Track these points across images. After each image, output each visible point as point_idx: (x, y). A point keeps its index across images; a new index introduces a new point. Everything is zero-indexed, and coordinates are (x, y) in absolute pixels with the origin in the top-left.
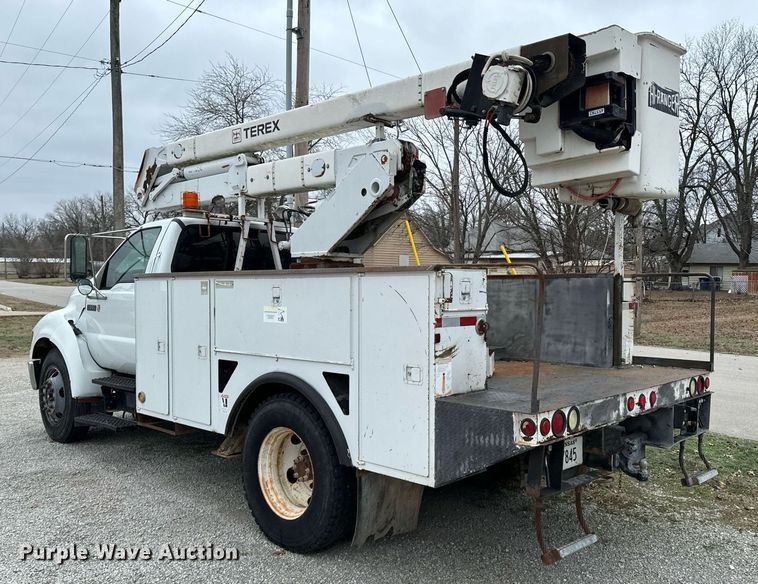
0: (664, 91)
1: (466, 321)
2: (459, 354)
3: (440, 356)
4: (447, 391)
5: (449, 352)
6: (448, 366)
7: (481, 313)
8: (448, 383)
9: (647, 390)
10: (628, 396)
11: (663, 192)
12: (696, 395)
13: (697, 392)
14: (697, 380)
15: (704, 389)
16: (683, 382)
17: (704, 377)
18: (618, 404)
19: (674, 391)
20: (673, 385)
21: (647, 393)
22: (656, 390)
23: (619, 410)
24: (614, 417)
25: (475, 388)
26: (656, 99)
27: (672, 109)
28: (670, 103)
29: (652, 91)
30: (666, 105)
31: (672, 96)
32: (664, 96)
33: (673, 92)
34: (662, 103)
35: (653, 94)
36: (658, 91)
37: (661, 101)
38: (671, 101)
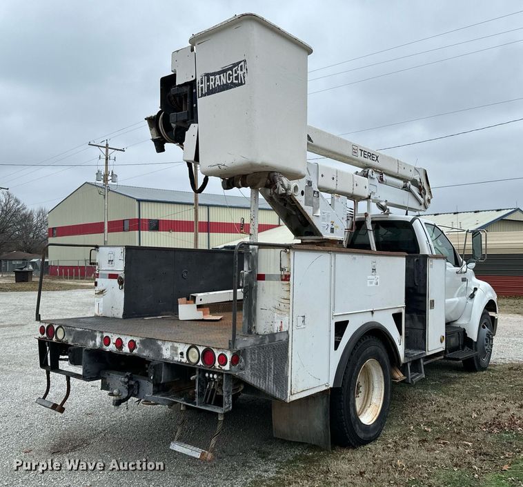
0: (219, 73)
1: (112, 276)
2: (108, 295)
3: (98, 294)
4: (100, 314)
5: (102, 292)
6: (101, 300)
7: (121, 272)
8: (101, 309)
9: (126, 337)
10: (105, 335)
11: (222, 167)
12: (199, 364)
13: (200, 363)
14: (201, 349)
15: (217, 364)
16: (176, 345)
17: (215, 351)
18: (96, 337)
19: (162, 348)
20: (160, 343)
21: (126, 339)
22: (137, 340)
23: (95, 341)
24: (91, 344)
25: (116, 316)
26: (208, 86)
27: (234, 81)
28: (231, 77)
29: (202, 83)
30: (225, 83)
31: (234, 70)
32: (220, 77)
33: (235, 65)
34: (218, 85)
35: (203, 85)
36: (211, 77)
37: (217, 83)
38: (232, 75)
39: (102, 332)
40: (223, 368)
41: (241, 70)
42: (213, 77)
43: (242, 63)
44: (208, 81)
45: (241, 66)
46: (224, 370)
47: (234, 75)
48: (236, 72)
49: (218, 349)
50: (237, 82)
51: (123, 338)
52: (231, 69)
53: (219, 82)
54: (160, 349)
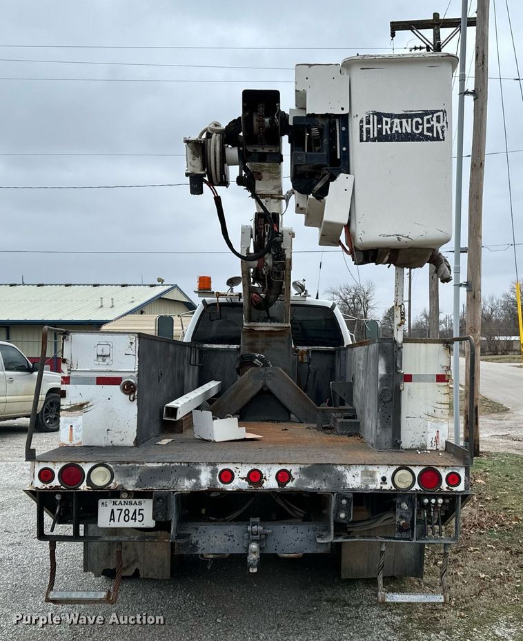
0: (400, 116)
1: (105, 381)
2: (95, 410)
3: (67, 410)
4: (76, 442)
5: (80, 407)
6: (78, 419)
7: (126, 374)
8: (77, 435)
9: (269, 466)
10: (220, 468)
11: (404, 239)
12: (413, 489)
13: (417, 487)
14: (417, 471)
15: (444, 486)
16: (371, 468)
17: (440, 470)
18: (199, 472)
19: (345, 476)
20: (340, 468)
21: (269, 470)
22: (294, 469)
23: (198, 479)
24: (187, 485)
25: (117, 442)
26: (380, 131)
27: (425, 133)
28: (420, 127)
29: (368, 123)
30: (409, 131)
31: (425, 118)
32: (401, 123)
33: (426, 113)
34: (397, 132)
35: (371, 126)
36: (384, 119)
37: (394, 129)
38: (422, 124)
39: (214, 464)
40: (454, 489)
41: (438, 121)
42: (389, 120)
43: (441, 114)
44: (380, 122)
45: (438, 117)
46: (457, 492)
47: (426, 125)
48: (428, 122)
49: (446, 467)
50: (431, 134)
51: (263, 469)
52: (421, 116)
53: (399, 129)
54: (340, 477)
